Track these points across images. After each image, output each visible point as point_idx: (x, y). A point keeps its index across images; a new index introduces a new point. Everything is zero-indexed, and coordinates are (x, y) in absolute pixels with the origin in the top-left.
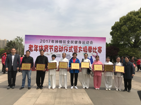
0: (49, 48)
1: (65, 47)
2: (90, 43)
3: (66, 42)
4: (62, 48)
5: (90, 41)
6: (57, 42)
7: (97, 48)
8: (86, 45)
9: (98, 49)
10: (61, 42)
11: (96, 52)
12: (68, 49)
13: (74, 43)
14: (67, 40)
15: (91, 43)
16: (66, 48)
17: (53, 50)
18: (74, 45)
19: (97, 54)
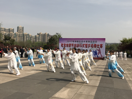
0: (71, 45)
2: (95, 42)
3: (81, 42)
4: (79, 45)
5: (95, 41)
6: (76, 41)
7: (99, 45)
8: (93, 43)
9: (100, 46)
10: (78, 42)
11: (99, 48)
12: (82, 46)
13: (85, 42)
14: (81, 40)
16: (81, 45)
18: (85, 43)
19: (100, 49)
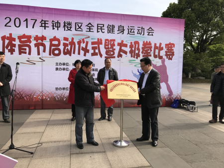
0: (33, 42)
1: (79, 43)
4: (72, 43)
6: (56, 25)
7: (163, 45)
8: (137, 37)
9: (165, 49)
10: (68, 26)
11: (161, 58)
14: (85, 22)
15: (151, 32)
17: (44, 51)
18: (105, 36)
19: (163, 62)
